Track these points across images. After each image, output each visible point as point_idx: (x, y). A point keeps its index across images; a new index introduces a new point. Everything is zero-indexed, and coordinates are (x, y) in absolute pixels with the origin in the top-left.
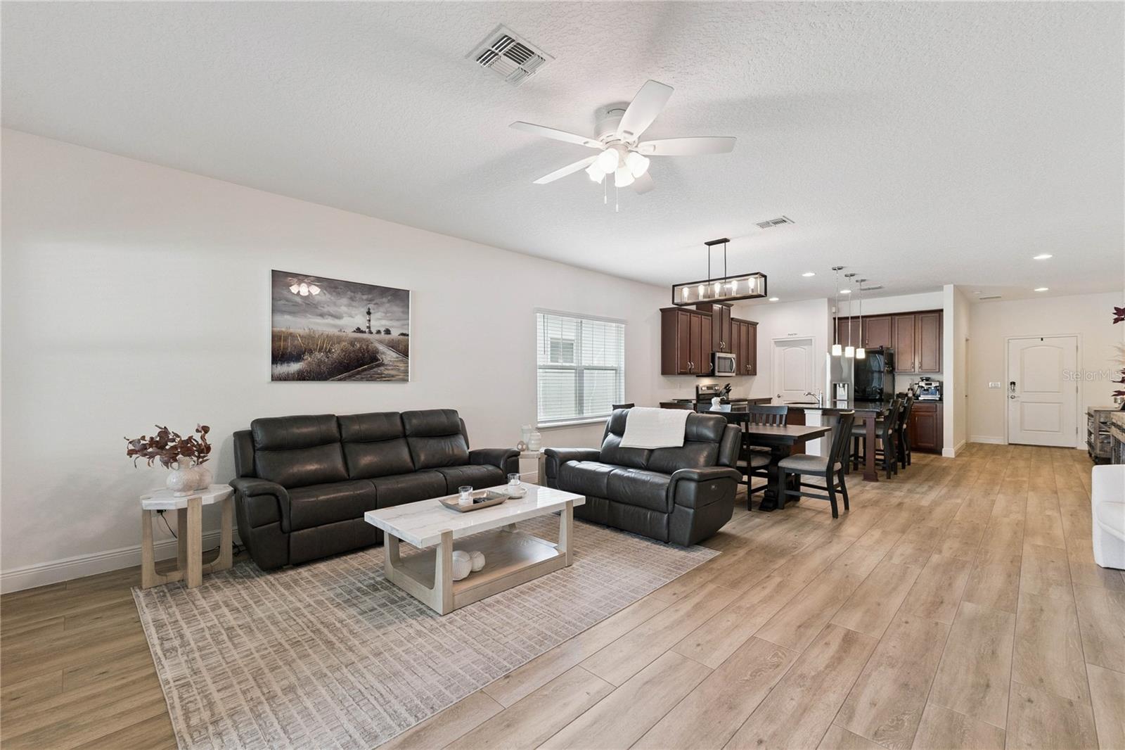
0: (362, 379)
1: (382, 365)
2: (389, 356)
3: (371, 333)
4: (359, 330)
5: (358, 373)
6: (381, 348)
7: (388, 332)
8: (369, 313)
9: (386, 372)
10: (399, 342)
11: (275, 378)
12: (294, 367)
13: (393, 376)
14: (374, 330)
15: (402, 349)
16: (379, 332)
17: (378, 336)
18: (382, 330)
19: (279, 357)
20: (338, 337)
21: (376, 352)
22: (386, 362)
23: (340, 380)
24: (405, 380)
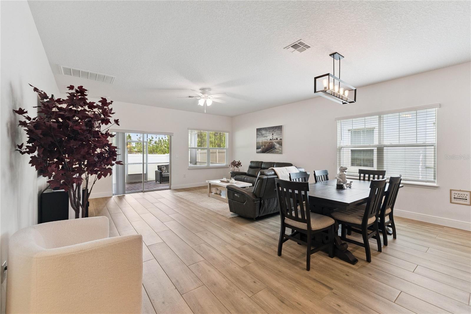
0: (271, 153)
1: (276, 149)
2: (277, 146)
3: (273, 140)
4: (271, 140)
5: (271, 151)
6: (275, 144)
7: (277, 139)
8: (273, 134)
9: (276, 151)
10: (279, 142)
11: (257, 152)
12: (260, 150)
13: (278, 152)
14: (274, 139)
15: (280, 144)
16: (275, 139)
17: (275, 141)
18: (276, 138)
19: (257, 149)
20: (267, 142)
21: (274, 145)
22: (277, 148)
23: (267, 153)
24: (281, 153)
